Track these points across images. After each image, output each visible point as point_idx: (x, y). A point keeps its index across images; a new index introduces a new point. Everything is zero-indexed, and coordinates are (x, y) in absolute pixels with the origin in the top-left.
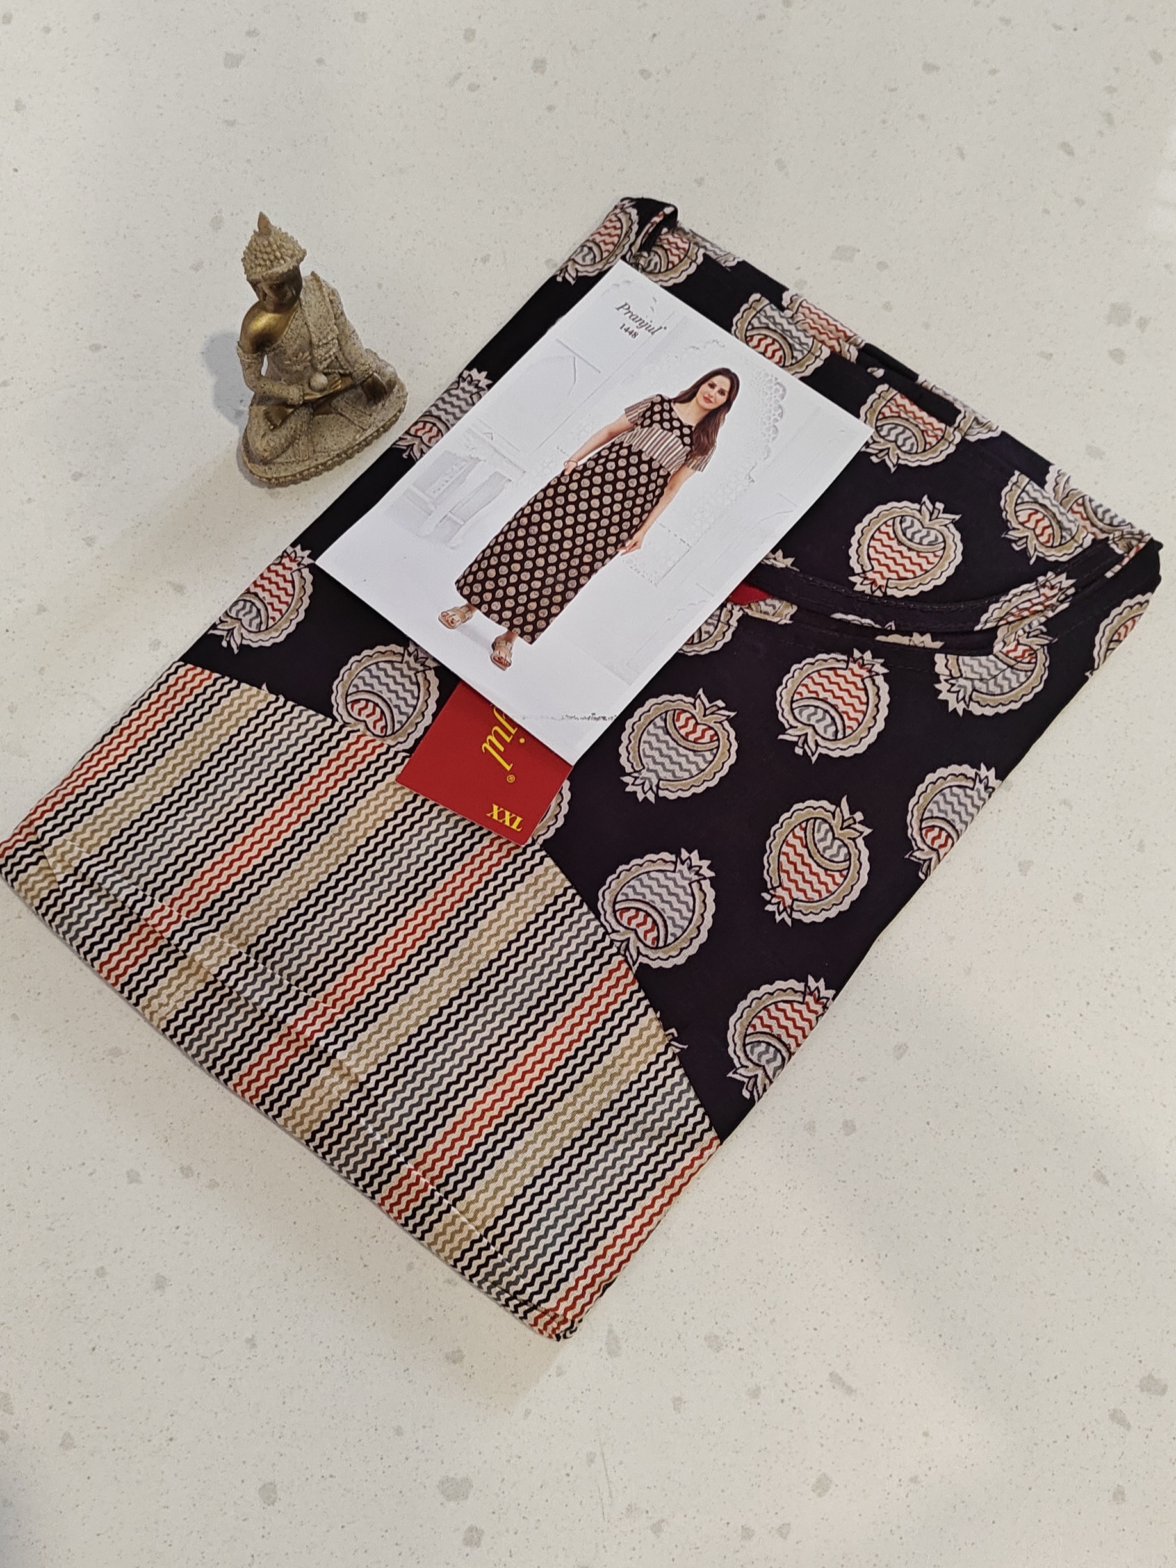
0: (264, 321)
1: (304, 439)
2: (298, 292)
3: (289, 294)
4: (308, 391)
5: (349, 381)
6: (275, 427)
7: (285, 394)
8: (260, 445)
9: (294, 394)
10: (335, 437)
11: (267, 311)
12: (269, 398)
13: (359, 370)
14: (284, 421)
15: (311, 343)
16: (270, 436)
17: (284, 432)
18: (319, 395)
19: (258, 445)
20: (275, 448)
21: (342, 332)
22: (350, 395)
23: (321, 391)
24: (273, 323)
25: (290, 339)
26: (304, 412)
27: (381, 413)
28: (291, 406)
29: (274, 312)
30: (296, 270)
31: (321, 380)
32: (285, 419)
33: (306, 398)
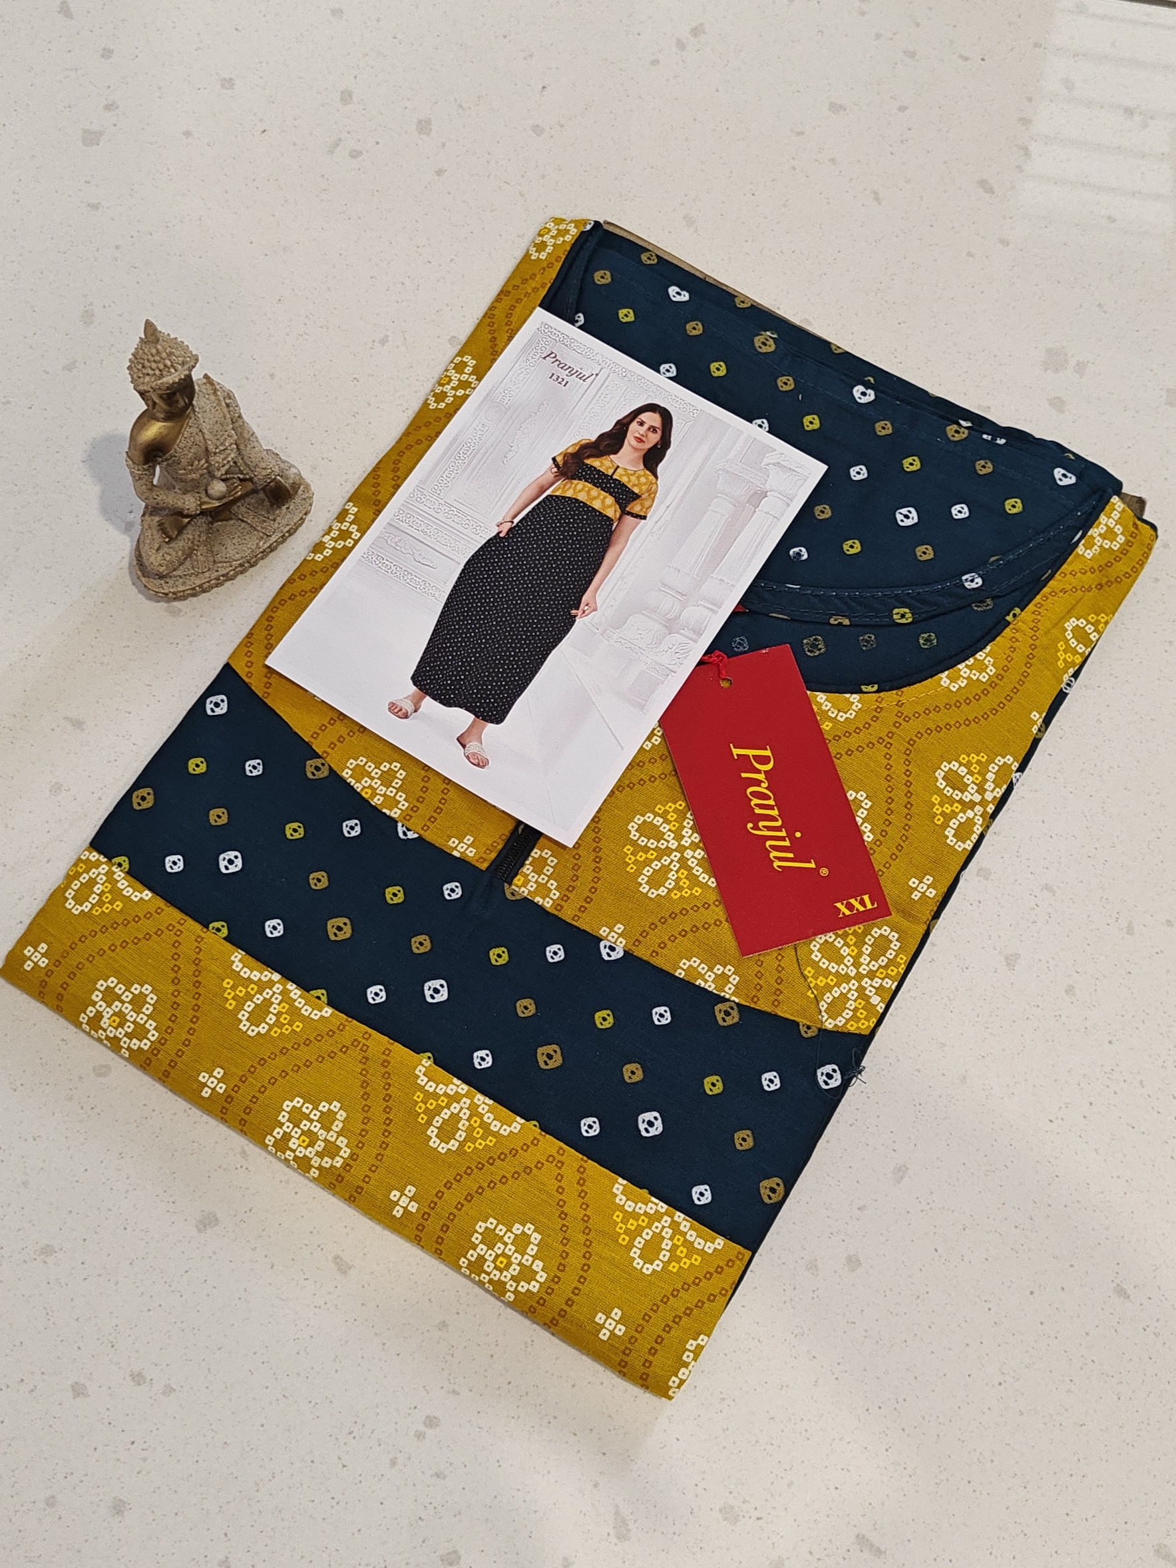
0: (154, 430)
1: (203, 549)
2: (191, 399)
3: (182, 403)
4: (206, 499)
5: (250, 486)
6: (171, 539)
7: (180, 504)
8: (154, 560)
9: (190, 503)
10: (235, 545)
11: (158, 420)
12: (163, 509)
13: (260, 475)
14: (180, 533)
15: (207, 449)
16: (165, 549)
17: (181, 544)
18: (217, 504)
19: (152, 559)
20: (171, 562)
21: (240, 435)
22: (251, 500)
23: (219, 499)
24: (166, 432)
25: (185, 446)
26: (201, 521)
27: (285, 516)
28: (187, 516)
29: (165, 419)
30: (189, 377)
31: (218, 488)
32: (181, 529)
33: (204, 507)
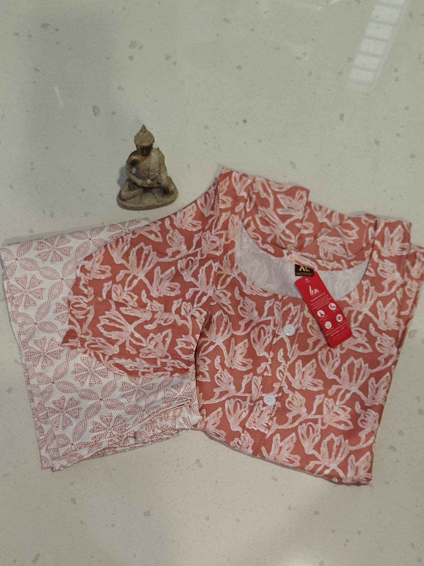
0: (136, 157)
1: (138, 197)
2: (150, 152)
7: (137, 181)
12: (131, 181)
13: (163, 183)
14: (134, 189)
15: (149, 169)
19: (123, 194)
25: (143, 165)
29: (141, 155)
30: (151, 145)
33: (143, 185)
